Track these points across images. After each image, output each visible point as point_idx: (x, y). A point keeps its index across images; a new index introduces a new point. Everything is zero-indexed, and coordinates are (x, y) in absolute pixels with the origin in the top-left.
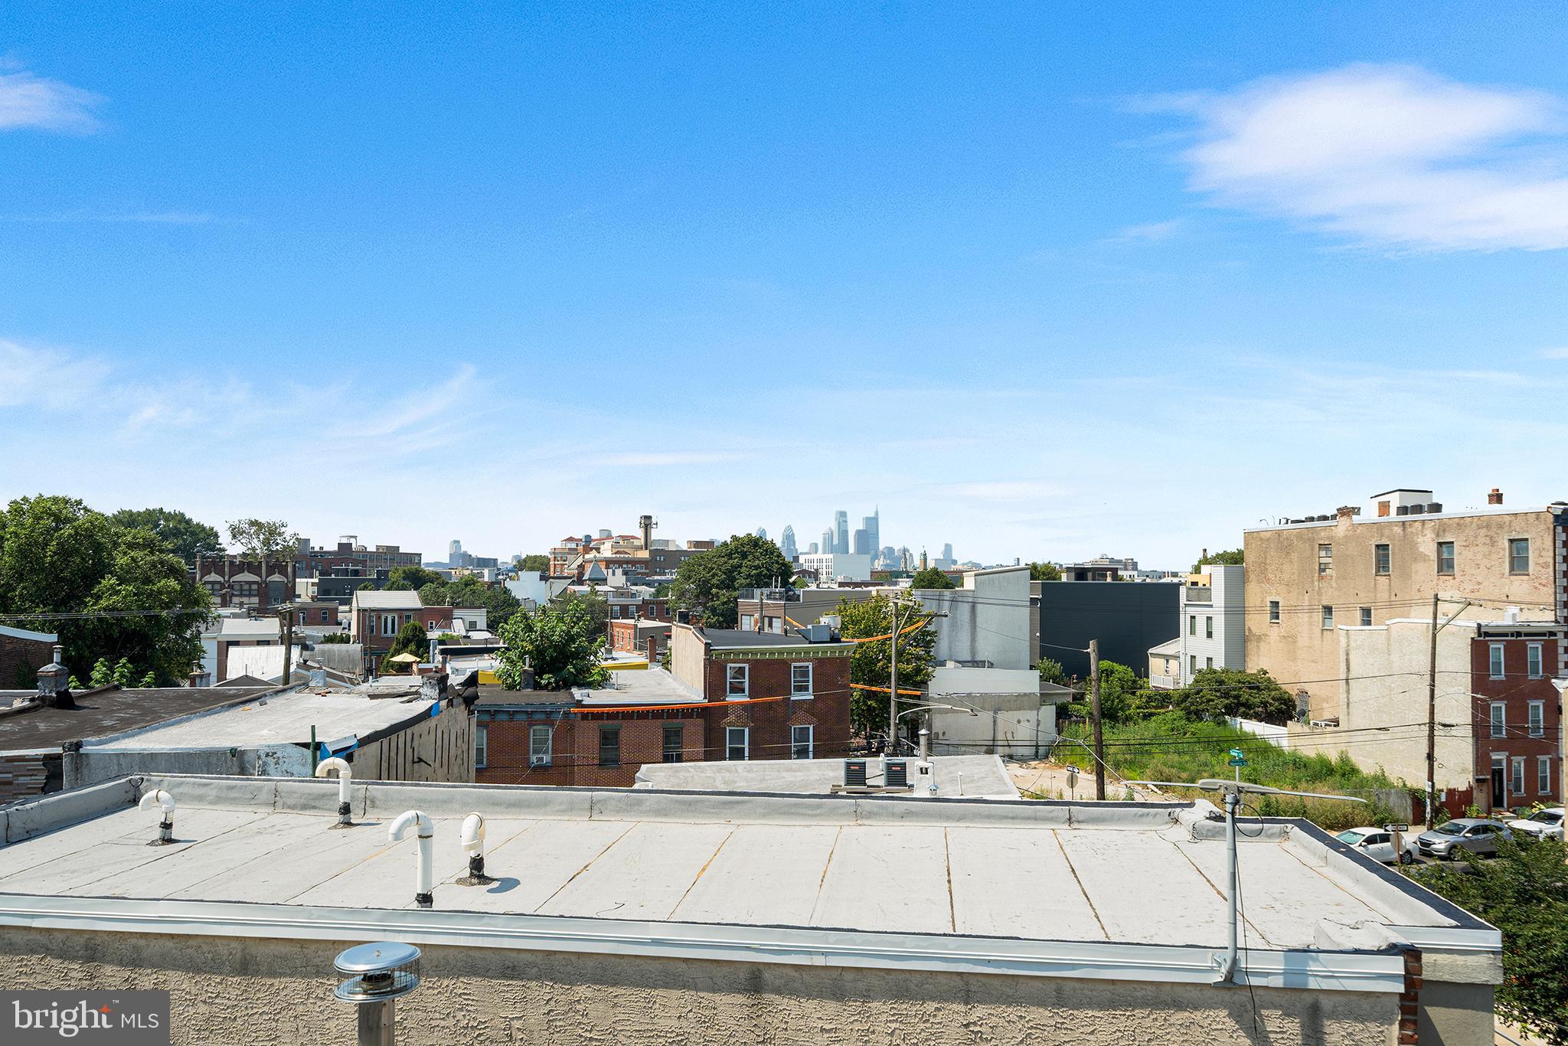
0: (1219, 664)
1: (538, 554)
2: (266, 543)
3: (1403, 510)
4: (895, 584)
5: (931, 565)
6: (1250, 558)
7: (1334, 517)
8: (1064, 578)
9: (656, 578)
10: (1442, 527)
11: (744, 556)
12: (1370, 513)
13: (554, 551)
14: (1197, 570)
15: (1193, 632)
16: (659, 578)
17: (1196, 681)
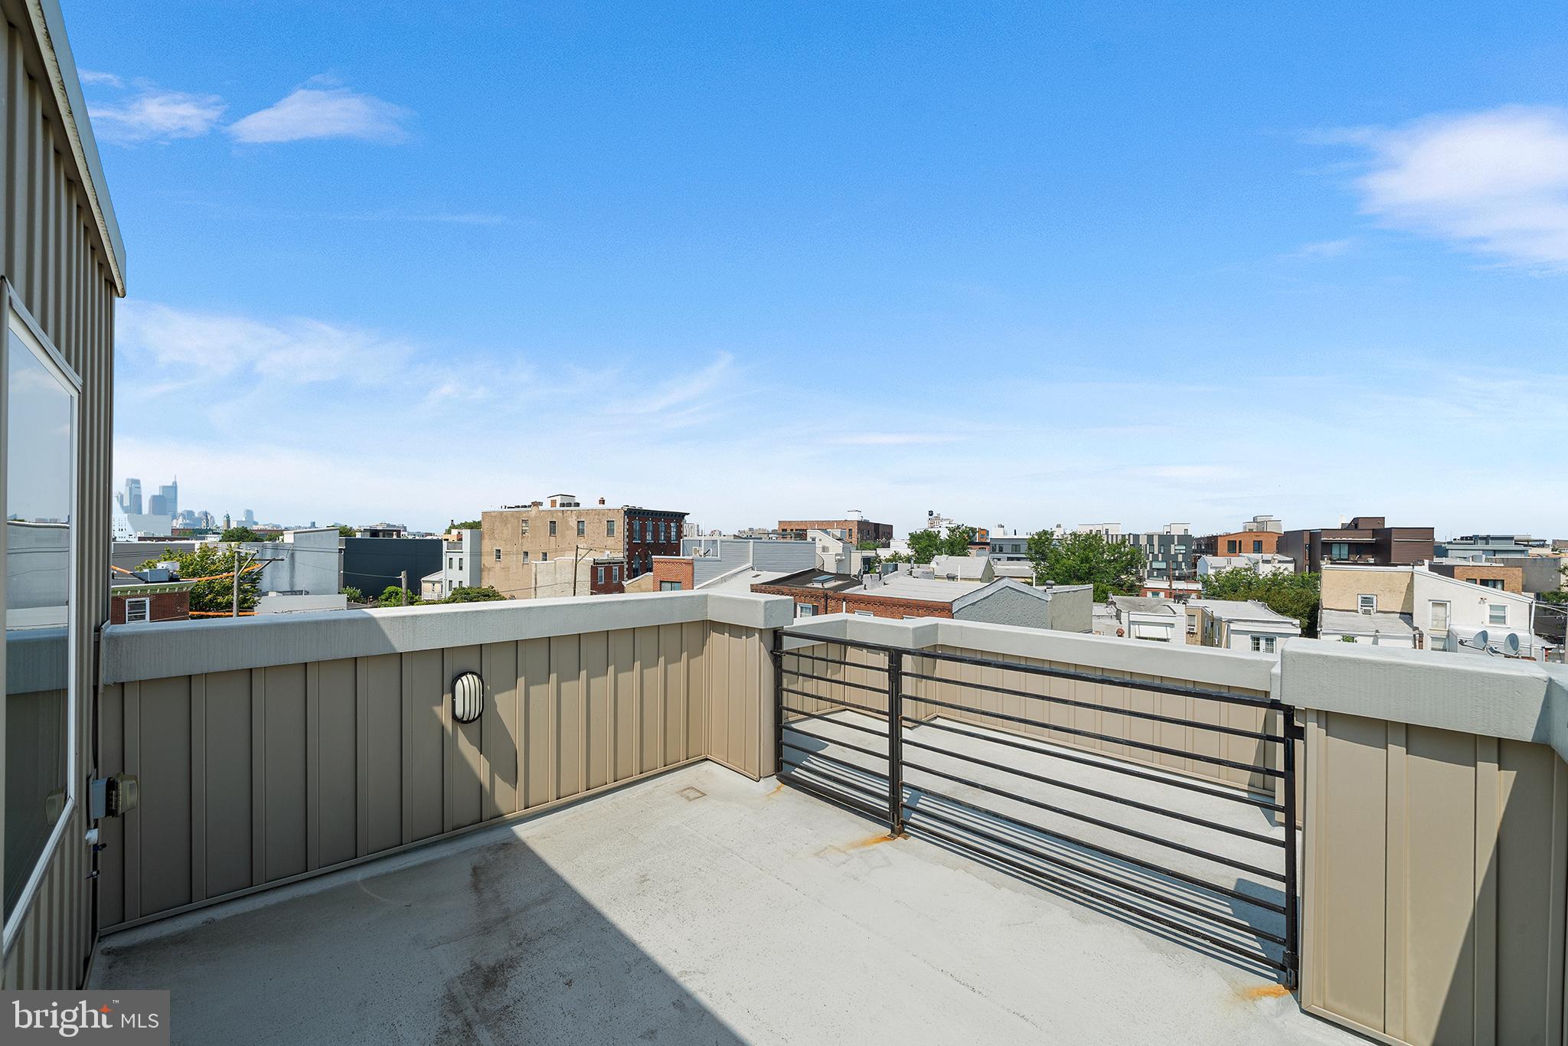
0: (466, 584)
3: (562, 505)
4: (204, 538)
5: (233, 525)
6: (485, 526)
7: (530, 506)
8: (358, 535)
10: (580, 514)
12: (547, 506)
14: (449, 532)
15: (451, 567)
17: (453, 594)
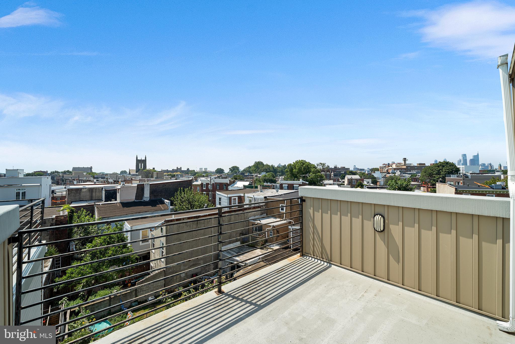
1: (376, 168)
2: (323, 167)
9: (408, 172)
11: (443, 166)
13: (380, 167)
16: (409, 172)
